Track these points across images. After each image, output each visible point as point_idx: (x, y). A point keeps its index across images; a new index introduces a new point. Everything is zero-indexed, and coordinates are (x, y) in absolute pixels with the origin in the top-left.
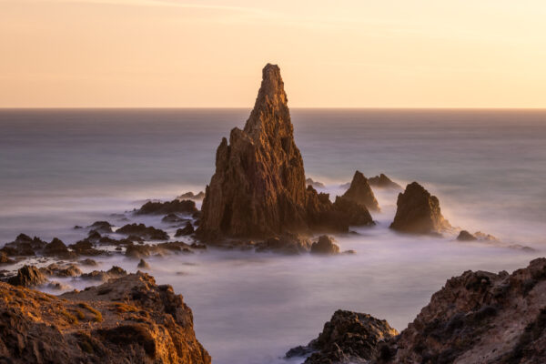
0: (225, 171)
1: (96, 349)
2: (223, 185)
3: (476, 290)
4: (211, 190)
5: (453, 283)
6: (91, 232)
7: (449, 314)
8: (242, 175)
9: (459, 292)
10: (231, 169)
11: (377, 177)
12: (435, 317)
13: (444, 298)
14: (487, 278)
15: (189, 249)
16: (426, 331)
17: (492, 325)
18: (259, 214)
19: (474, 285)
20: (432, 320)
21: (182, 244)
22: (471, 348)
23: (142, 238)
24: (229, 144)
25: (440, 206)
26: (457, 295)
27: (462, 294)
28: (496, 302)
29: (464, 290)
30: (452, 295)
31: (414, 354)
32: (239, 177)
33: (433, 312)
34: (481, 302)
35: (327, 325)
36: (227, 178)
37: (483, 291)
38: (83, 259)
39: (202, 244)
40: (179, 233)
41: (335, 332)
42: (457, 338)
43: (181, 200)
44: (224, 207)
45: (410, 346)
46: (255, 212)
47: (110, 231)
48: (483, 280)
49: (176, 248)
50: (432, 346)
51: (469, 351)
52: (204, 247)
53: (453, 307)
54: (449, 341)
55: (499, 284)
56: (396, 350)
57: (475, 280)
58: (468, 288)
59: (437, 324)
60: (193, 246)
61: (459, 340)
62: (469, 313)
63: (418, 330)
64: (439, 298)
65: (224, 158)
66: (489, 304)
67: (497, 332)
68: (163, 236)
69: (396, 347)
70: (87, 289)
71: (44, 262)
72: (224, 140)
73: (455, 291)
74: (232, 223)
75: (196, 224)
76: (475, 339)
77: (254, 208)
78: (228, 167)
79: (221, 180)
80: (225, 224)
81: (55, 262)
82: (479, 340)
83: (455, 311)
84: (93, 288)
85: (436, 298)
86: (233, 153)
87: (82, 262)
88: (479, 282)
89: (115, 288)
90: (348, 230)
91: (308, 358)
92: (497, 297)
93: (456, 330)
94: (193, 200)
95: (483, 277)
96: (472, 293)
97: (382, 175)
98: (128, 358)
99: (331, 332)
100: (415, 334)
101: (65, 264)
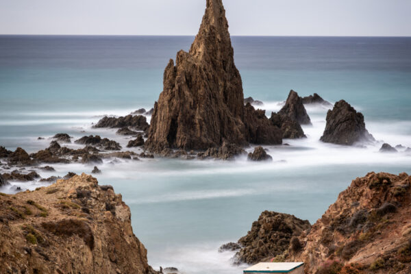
0: (172, 89)
1: (39, 240)
2: (169, 101)
3: (378, 189)
4: (159, 105)
5: (358, 183)
6: (53, 142)
7: (353, 211)
8: (187, 93)
9: (363, 191)
10: (177, 87)
11: (311, 96)
12: (341, 213)
13: (349, 196)
14: (388, 179)
15: (138, 158)
16: (332, 225)
17: (391, 220)
18: (201, 128)
19: (376, 184)
20: (338, 216)
21: (133, 154)
22: (372, 241)
23: (98, 148)
24: (175, 65)
25: (365, 122)
26: (361, 194)
27: (365, 193)
28: (396, 200)
29: (367, 190)
30: (356, 193)
31: (321, 246)
32: (184, 95)
33: (339, 209)
34: (382, 201)
35: (255, 224)
36: (173, 96)
37: (385, 190)
38: (44, 165)
39: (150, 154)
40: (131, 144)
41: (262, 230)
42: (359, 232)
43: (133, 115)
44: (170, 121)
45: (318, 239)
46: (198, 126)
47: (69, 141)
48: (385, 181)
49: (126, 156)
50: (338, 239)
51: (371, 244)
52: (152, 157)
53: (357, 205)
54: (352, 234)
55: (399, 184)
56: (306, 243)
57: (377, 181)
58: (371, 188)
59: (342, 220)
60: (143, 155)
61: (361, 234)
62: (372, 210)
63: (325, 224)
64: (345, 197)
65: (170, 77)
66: (389, 202)
67: (396, 227)
68: (117, 146)
69: (306, 240)
70: (37, 189)
71: (8, 168)
72: (172, 61)
73: (360, 190)
74: (178, 135)
75: (146, 136)
76: (375, 233)
77: (197, 121)
78: (174, 86)
79: (168, 97)
80: (171, 136)
81: (18, 169)
82: (379, 234)
83: (358, 208)
84: (43, 188)
85: (342, 197)
86: (178, 73)
87: (42, 168)
88: (381, 182)
89: (61, 189)
90: (282, 142)
91: (237, 253)
92: (396, 196)
93: (359, 225)
94: (144, 116)
95: (385, 178)
96: (374, 192)
97: (316, 95)
98: (69, 248)
99: (258, 230)
100: (323, 228)
101: (27, 170)
